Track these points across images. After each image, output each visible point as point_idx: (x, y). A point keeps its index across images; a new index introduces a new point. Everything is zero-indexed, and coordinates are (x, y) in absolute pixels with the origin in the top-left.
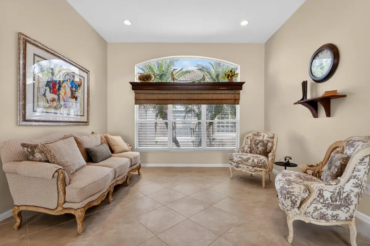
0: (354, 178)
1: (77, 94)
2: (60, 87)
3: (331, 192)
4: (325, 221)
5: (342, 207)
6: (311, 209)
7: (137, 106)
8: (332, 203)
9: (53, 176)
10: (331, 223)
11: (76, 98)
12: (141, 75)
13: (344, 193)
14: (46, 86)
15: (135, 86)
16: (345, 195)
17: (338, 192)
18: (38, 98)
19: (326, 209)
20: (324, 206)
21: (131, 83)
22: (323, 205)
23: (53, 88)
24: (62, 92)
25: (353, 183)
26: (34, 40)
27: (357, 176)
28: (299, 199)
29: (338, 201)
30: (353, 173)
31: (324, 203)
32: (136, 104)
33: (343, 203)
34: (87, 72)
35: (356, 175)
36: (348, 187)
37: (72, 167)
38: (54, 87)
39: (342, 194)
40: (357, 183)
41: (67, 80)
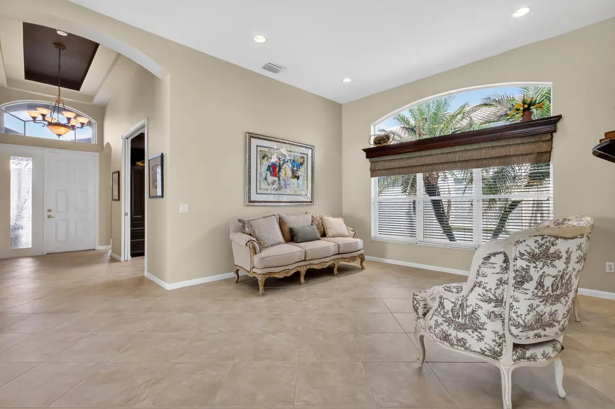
0: (479, 287)
1: (299, 173)
2: (280, 169)
3: (452, 302)
4: (449, 344)
5: (469, 329)
6: (432, 323)
7: (374, 180)
8: (454, 319)
9: (246, 245)
10: (456, 349)
11: (298, 178)
12: (377, 137)
13: (467, 306)
14: (267, 170)
15: (370, 153)
16: (469, 310)
17: (460, 305)
18: (260, 182)
19: (448, 326)
20: (445, 321)
21: (364, 150)
22: (444, 319)
23: (273, 172)
24: (282, 174)
25: (479, 295)
26: (257, 134)
27: (483, 283)
28: (419, 306)
29: (461, 317)
30: (477, 278)
31: (444, 317)
32: (372, 176)
33: (468, 322)
34: (312, 148)
35: (481, 282)
36: (473, 300)
37: (267, 242)
38: (274, 170)
39: (465, 308)
40: (484, 295)
41: (287, 162)
